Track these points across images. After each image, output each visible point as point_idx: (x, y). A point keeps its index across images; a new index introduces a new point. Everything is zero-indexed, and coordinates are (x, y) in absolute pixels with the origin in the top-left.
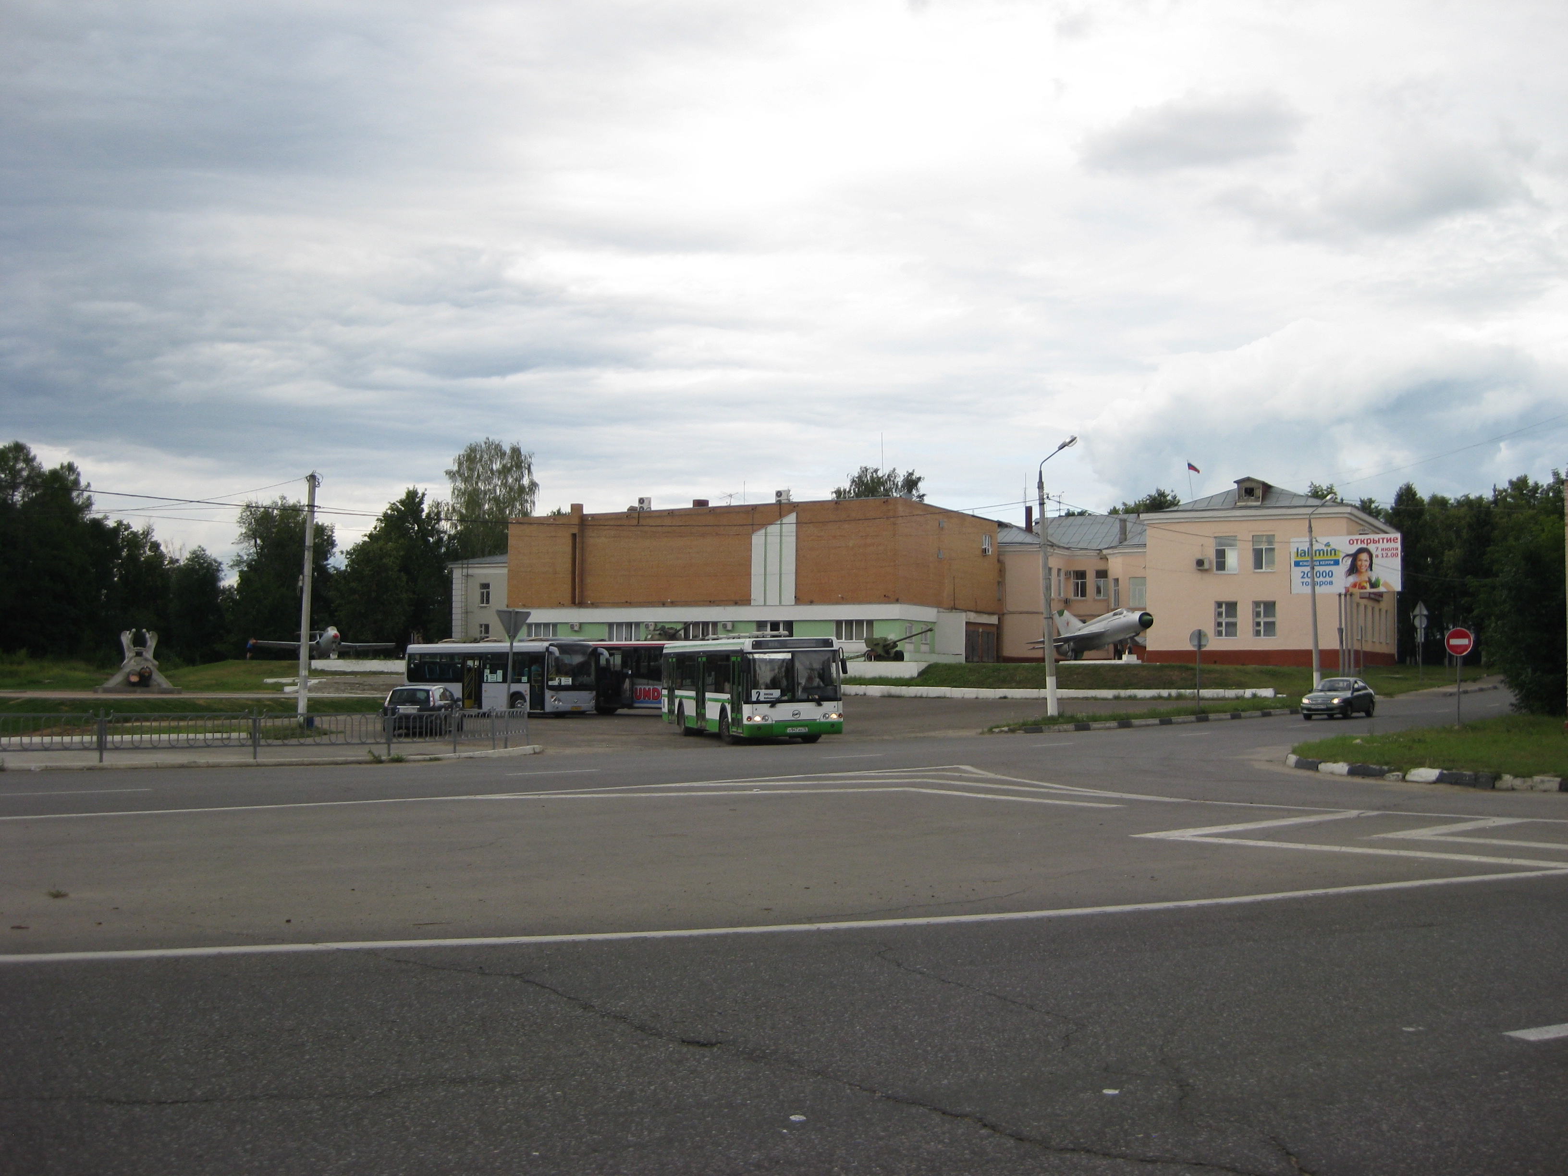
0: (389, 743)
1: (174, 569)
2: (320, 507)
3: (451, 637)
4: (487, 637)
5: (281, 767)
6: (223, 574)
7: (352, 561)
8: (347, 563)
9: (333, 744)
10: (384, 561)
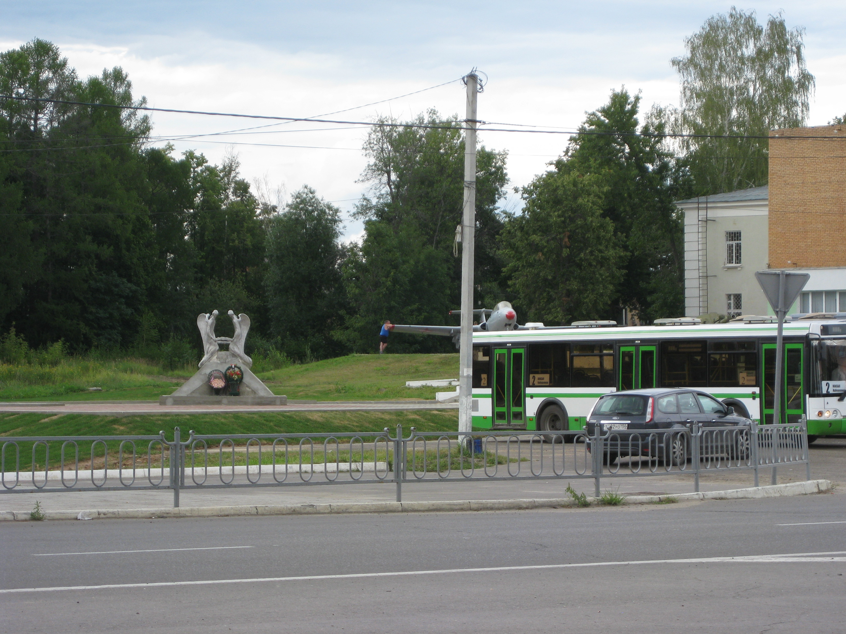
0: (597, 476)
1: (270, 221)
2: (484, 123)
3: (683, 315)
4: (739, 314)
5: (438, 513)
6: (341, 225)
7: (532, 203)
8: (525, 206)
9: (513, 478)
10: (580, 201)
